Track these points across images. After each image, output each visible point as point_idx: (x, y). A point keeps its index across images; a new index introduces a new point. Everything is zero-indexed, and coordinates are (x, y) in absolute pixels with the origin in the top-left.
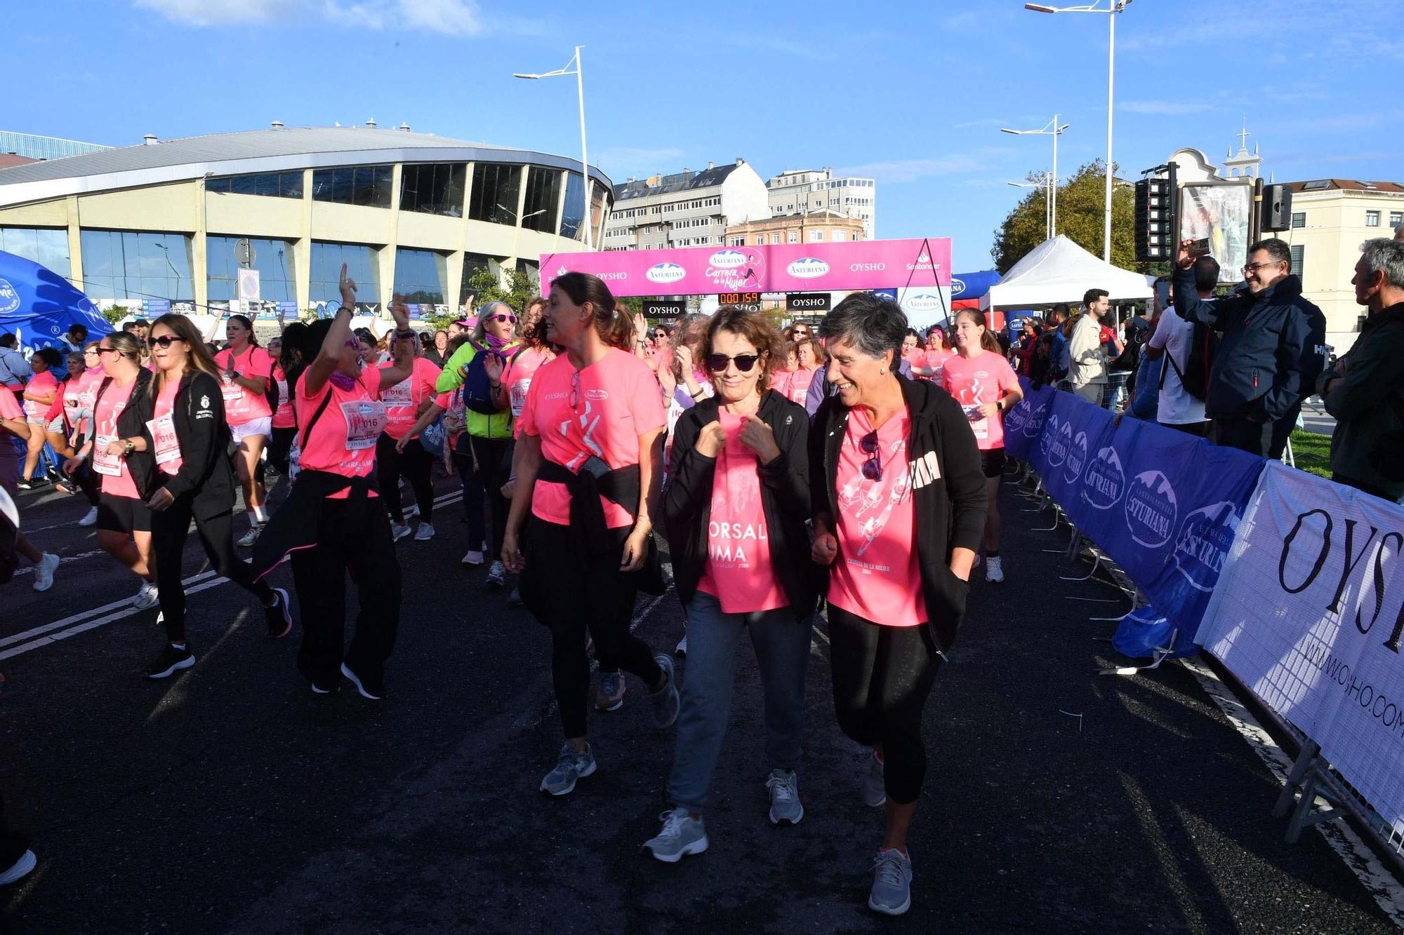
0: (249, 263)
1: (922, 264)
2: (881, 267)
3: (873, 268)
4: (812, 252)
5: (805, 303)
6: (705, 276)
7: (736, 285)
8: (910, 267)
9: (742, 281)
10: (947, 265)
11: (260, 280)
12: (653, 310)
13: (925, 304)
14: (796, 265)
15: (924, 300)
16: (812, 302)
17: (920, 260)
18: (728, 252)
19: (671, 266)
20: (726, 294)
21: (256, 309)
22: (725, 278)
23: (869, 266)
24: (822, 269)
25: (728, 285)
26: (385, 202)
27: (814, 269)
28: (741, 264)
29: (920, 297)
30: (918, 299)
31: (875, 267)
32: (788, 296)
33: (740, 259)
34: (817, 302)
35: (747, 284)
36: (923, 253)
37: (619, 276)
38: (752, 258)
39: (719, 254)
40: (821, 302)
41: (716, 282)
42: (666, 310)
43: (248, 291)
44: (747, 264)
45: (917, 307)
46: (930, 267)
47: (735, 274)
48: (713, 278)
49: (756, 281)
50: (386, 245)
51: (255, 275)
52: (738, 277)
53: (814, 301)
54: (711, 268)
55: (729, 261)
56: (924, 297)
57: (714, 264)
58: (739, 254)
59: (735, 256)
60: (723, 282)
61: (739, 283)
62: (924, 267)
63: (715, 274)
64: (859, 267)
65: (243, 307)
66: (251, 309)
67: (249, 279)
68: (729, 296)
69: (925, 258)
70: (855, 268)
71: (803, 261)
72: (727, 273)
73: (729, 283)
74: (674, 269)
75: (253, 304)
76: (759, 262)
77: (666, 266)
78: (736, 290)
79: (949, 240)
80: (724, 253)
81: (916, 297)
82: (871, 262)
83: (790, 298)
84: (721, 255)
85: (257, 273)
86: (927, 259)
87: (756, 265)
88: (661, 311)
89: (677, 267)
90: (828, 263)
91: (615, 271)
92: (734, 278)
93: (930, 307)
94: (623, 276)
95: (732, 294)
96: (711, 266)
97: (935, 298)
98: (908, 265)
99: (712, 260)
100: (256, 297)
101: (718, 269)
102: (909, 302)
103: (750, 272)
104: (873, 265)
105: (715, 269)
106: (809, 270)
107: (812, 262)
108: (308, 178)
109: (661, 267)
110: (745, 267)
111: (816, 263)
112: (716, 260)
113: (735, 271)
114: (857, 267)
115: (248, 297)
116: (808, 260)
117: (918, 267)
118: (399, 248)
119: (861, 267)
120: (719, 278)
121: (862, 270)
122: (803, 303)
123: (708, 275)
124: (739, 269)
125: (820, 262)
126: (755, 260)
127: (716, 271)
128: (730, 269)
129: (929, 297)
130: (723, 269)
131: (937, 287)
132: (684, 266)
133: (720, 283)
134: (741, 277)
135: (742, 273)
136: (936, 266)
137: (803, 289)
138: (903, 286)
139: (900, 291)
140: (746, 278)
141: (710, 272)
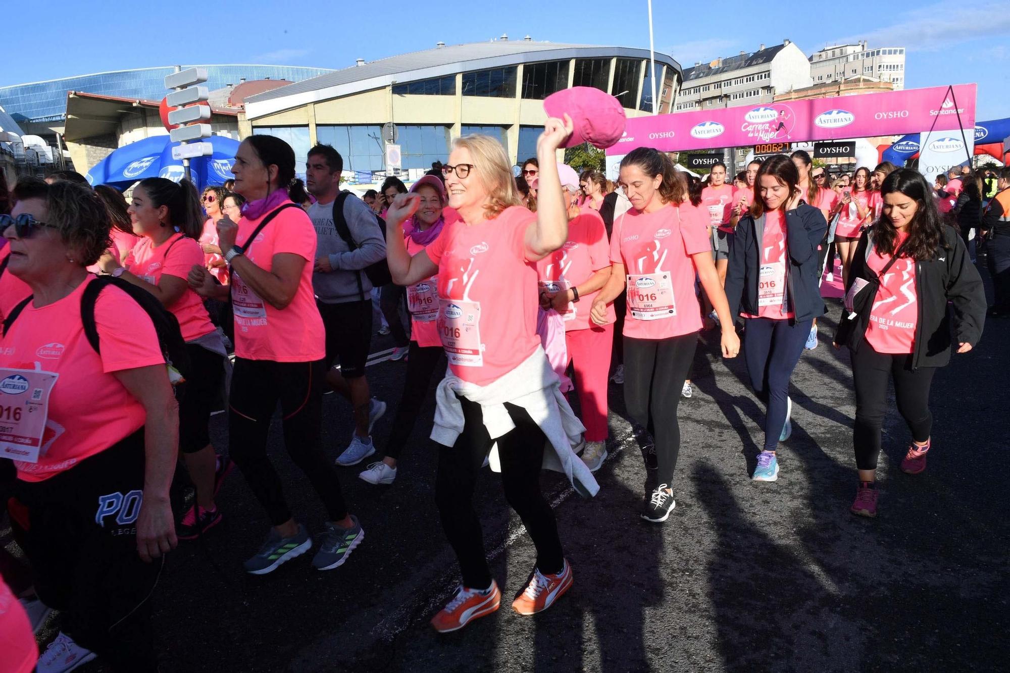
0: (393, 140)
1: (945, 109)
2: (905, 114)
3: (897, 116)
4: (839, 105)
5: (831, 150)
6: (741, 130)
7: (768, 137)
8: (934, 113)
9: (773, 133)
10: (971, 110)
11: (401, 152)
12: (696, 162)
13: (947, 147)
14: (823, 117)
15: (946, 142)
16: (838, 150)
17: (944, 106)
18: (762, 109)
19: (712, 124)
20: (761, 145)
21: (399, 173)
22: (758, 131)
23: (893, 114)
24: (848, 119)
25: (761, 138)
26: (511, 94)
27: (840, 120)
28: (773, 118)
29: (943, 140)
30: (940, 142)
31: (899, 114)
32: (816, 144)
33: (772, 115)
34: (842, 150)
35: (778, 136)
36: (948, 99)
37: (668, 135)
38: (783, 113)
39: (754, 111)
40: (846, 149)
41: (751, 135)
42: (707, 161)
43: (394, 161)
44: (777, 119)
45: (939, 150)
46: (954, 112)
47: (768, 128)
48: (748, 132)
49: (786, 133)
50: (511, 125)
51: (397, 148)
52: (770, 130)
53: (839, 148)
54: (747, 124)
55: (762, 117)
56: (947, 140)
57: (749, 120)
58: (772, 110)
59: (768, 112)
60: (756, 135)
61: (771, 135)
62: (949, 112)
63: (750, 128)
64: (883, 116)
65: (389, 172)
66: (395, 173)
67: (394, 152)
68: (764, 147)
69: (949, 104)
70: (879, 116)
71: (830, 113)
72: (760, 127)
73: (762, 136)
74: (714, 126)
75: (396, 170)
76: (789, 115)
77: (708, 124)
78: (767, 141)
79: (973, 85)
80: (758, 110)
81: (939, 141)
82: (893, 110)
83: (818, 146)
84: (756, 112)
85: (399, 146)
86: (951, 104)
87: (786, 118)
88: (703, 162)
89: (718, 124)
90: (853, 112)
91: (665, 130)
92: (767, 131)
93: (952, 149)
94: (671, 134)
95: (766, 145)
96: (747, 122)
97: (957, 140)
98: (931, 112)
99: (747, 117)
100: (399, 165)
101: (753, 124)
102: (931, 146)
103: (781, 125)
104: (897, 113)
105: (750, 124)
106: (835, 121)
107: (837, 113)
108: (459, 80)
109: (704, 125)
110: (776, 121)
111: (842, 115)
112: (750, 116)
113: (768, 125)
114: (881, 115)
115: (393, 165)
116: (835, 112)
117: (942, 112)
118: (522, 126)
119: (885, 115)
120: (753, 132)
121: (885, 117)
122: (829, 150)
123: (744, 130)
124: (771, 123)
125: (847, 113)
126: (786, 115)
127: (751, 126)
128: (763, 124)
129: (951, 139)
130: (757, 124)
131: (960, 130)
132: (723, 124)
133: (754, 137)
134: (773, 130)
135: (774, 126)
136: (960, 111)
137: (829, 138)
138: (926, 131)
139: (924, 135)
140: (777, 130)
141: (746, 127)
